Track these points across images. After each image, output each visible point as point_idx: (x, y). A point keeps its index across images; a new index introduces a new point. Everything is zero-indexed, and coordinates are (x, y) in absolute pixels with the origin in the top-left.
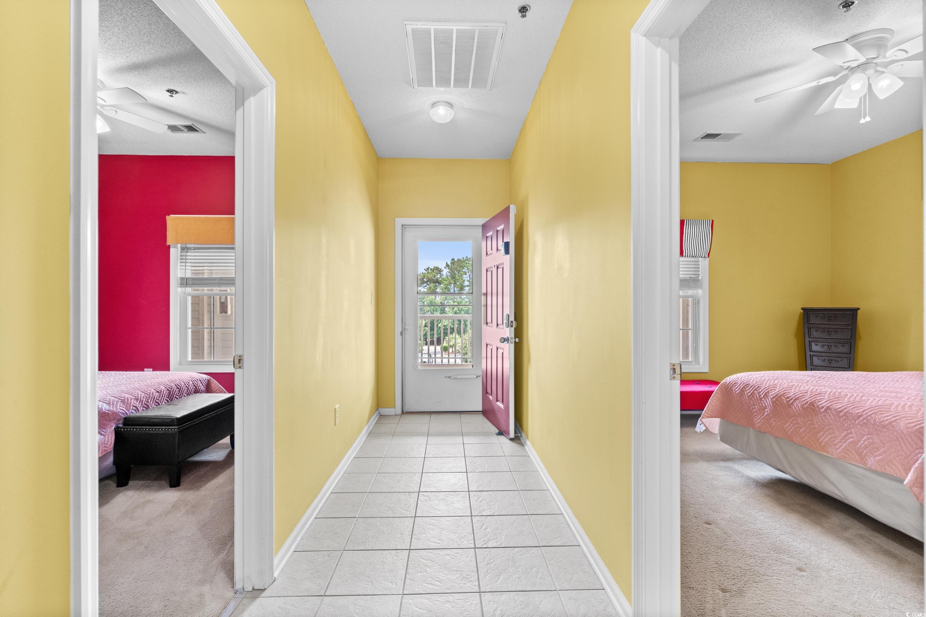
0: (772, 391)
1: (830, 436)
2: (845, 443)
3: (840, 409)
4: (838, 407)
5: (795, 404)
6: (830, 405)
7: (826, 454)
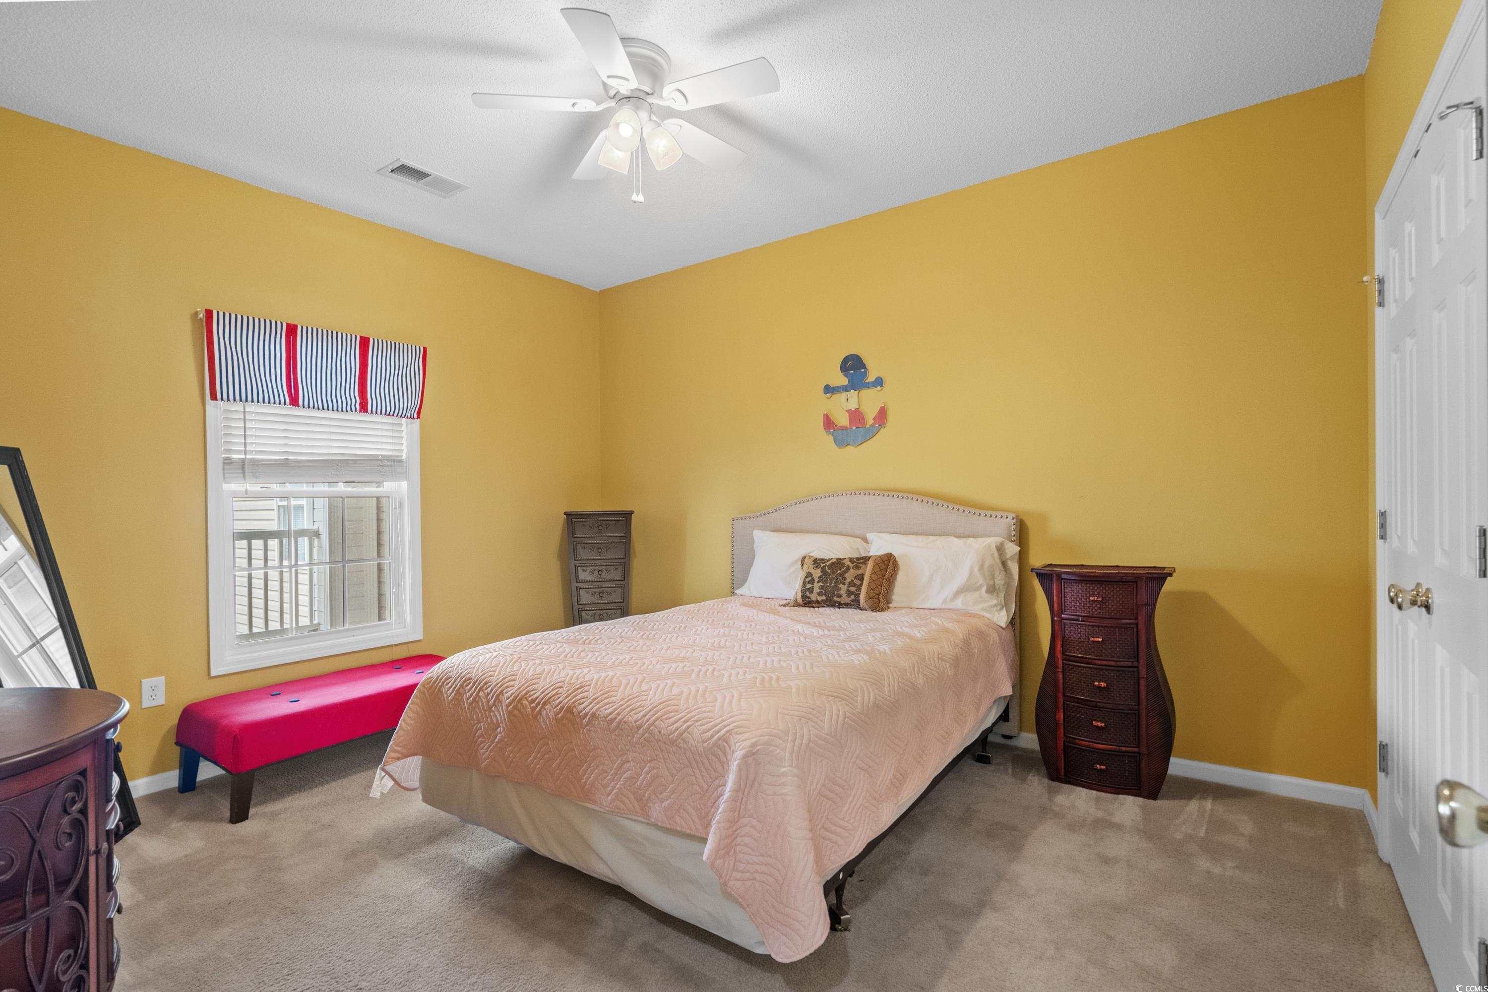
0: (509, 689)
1: (596, 771)
2: (619, 781)
3: (610, 717)
4: (608, 711)
5: (545, 711)
6: (597, 710)
7: (593, 807)
